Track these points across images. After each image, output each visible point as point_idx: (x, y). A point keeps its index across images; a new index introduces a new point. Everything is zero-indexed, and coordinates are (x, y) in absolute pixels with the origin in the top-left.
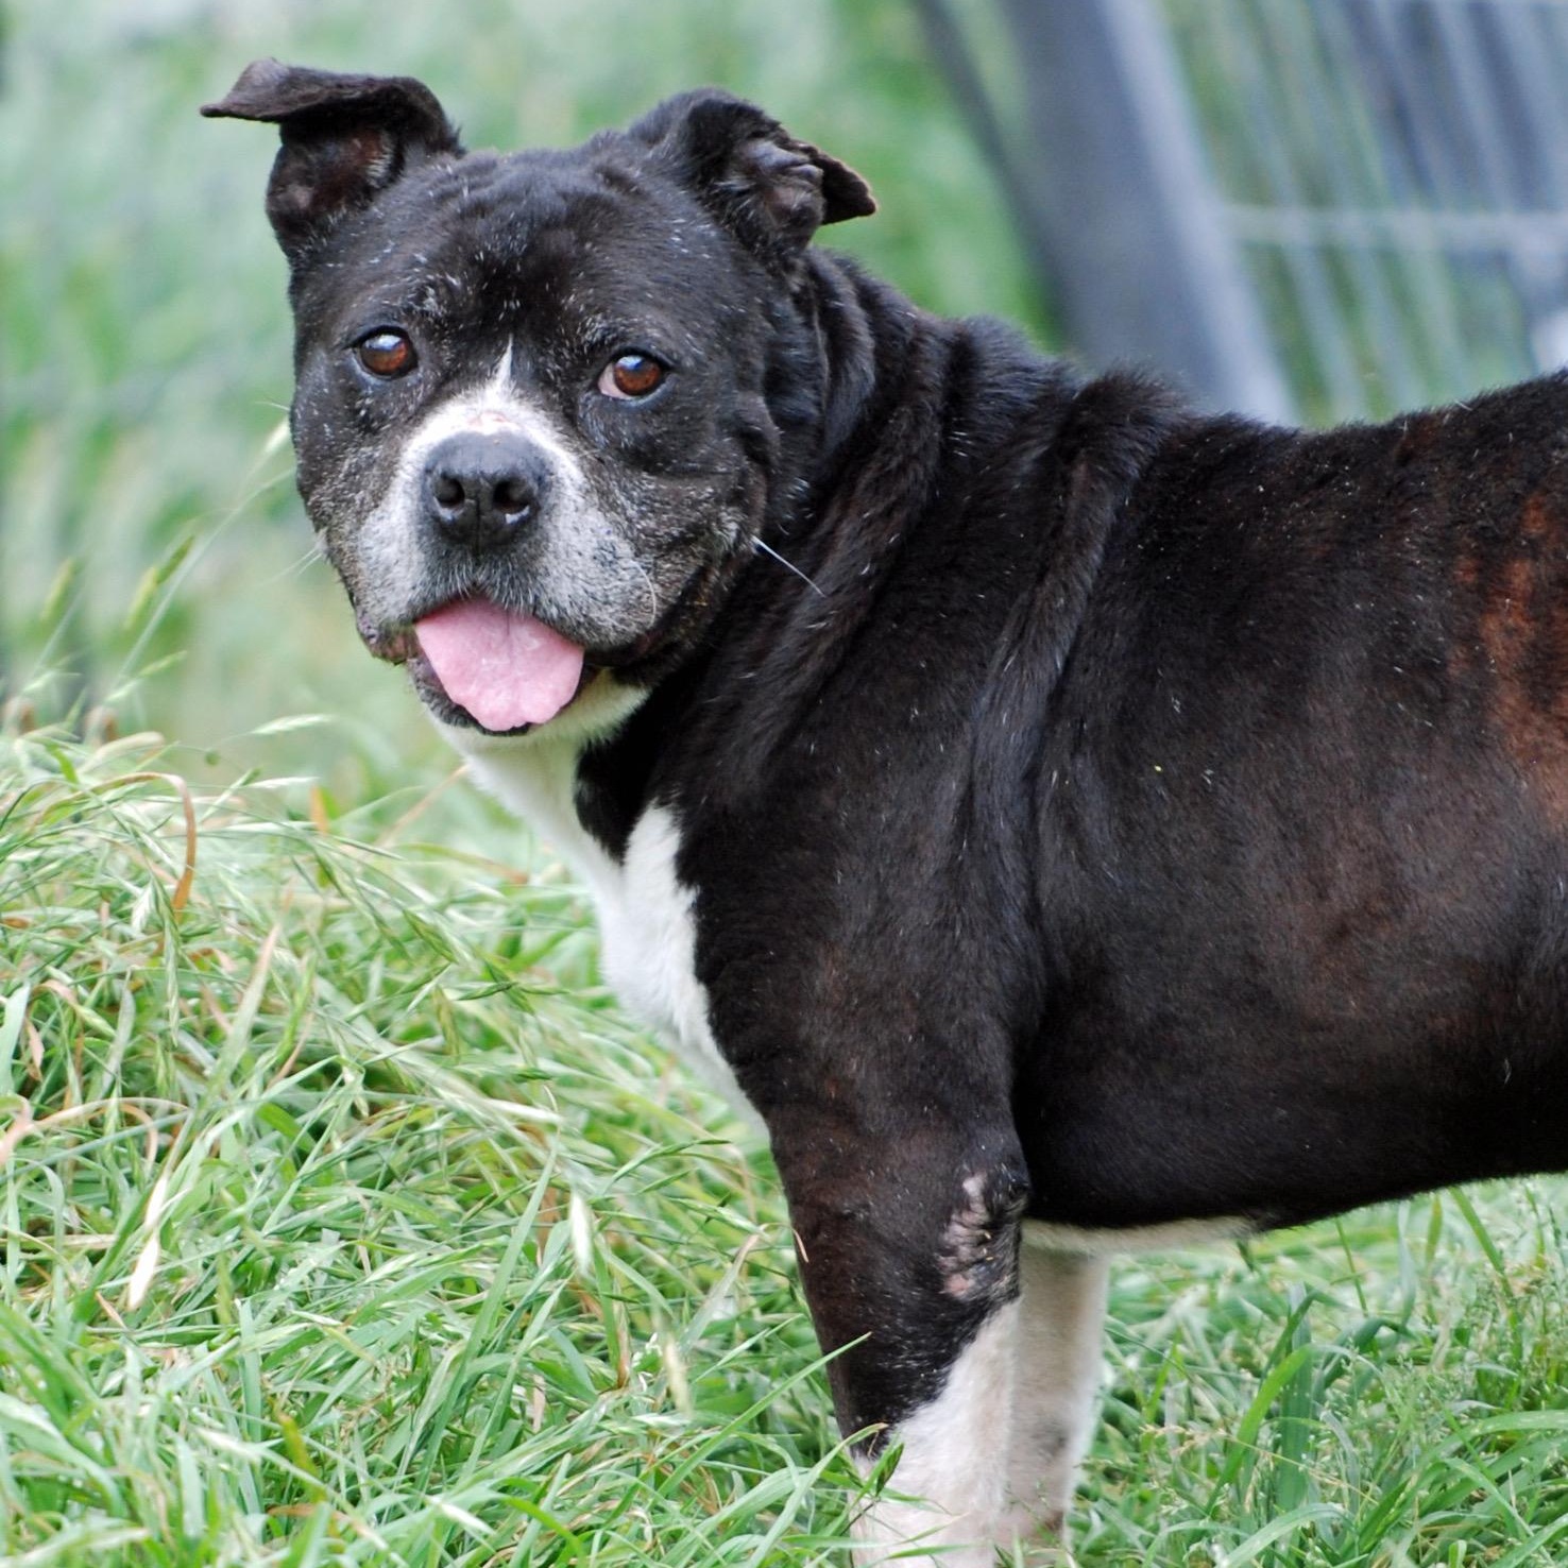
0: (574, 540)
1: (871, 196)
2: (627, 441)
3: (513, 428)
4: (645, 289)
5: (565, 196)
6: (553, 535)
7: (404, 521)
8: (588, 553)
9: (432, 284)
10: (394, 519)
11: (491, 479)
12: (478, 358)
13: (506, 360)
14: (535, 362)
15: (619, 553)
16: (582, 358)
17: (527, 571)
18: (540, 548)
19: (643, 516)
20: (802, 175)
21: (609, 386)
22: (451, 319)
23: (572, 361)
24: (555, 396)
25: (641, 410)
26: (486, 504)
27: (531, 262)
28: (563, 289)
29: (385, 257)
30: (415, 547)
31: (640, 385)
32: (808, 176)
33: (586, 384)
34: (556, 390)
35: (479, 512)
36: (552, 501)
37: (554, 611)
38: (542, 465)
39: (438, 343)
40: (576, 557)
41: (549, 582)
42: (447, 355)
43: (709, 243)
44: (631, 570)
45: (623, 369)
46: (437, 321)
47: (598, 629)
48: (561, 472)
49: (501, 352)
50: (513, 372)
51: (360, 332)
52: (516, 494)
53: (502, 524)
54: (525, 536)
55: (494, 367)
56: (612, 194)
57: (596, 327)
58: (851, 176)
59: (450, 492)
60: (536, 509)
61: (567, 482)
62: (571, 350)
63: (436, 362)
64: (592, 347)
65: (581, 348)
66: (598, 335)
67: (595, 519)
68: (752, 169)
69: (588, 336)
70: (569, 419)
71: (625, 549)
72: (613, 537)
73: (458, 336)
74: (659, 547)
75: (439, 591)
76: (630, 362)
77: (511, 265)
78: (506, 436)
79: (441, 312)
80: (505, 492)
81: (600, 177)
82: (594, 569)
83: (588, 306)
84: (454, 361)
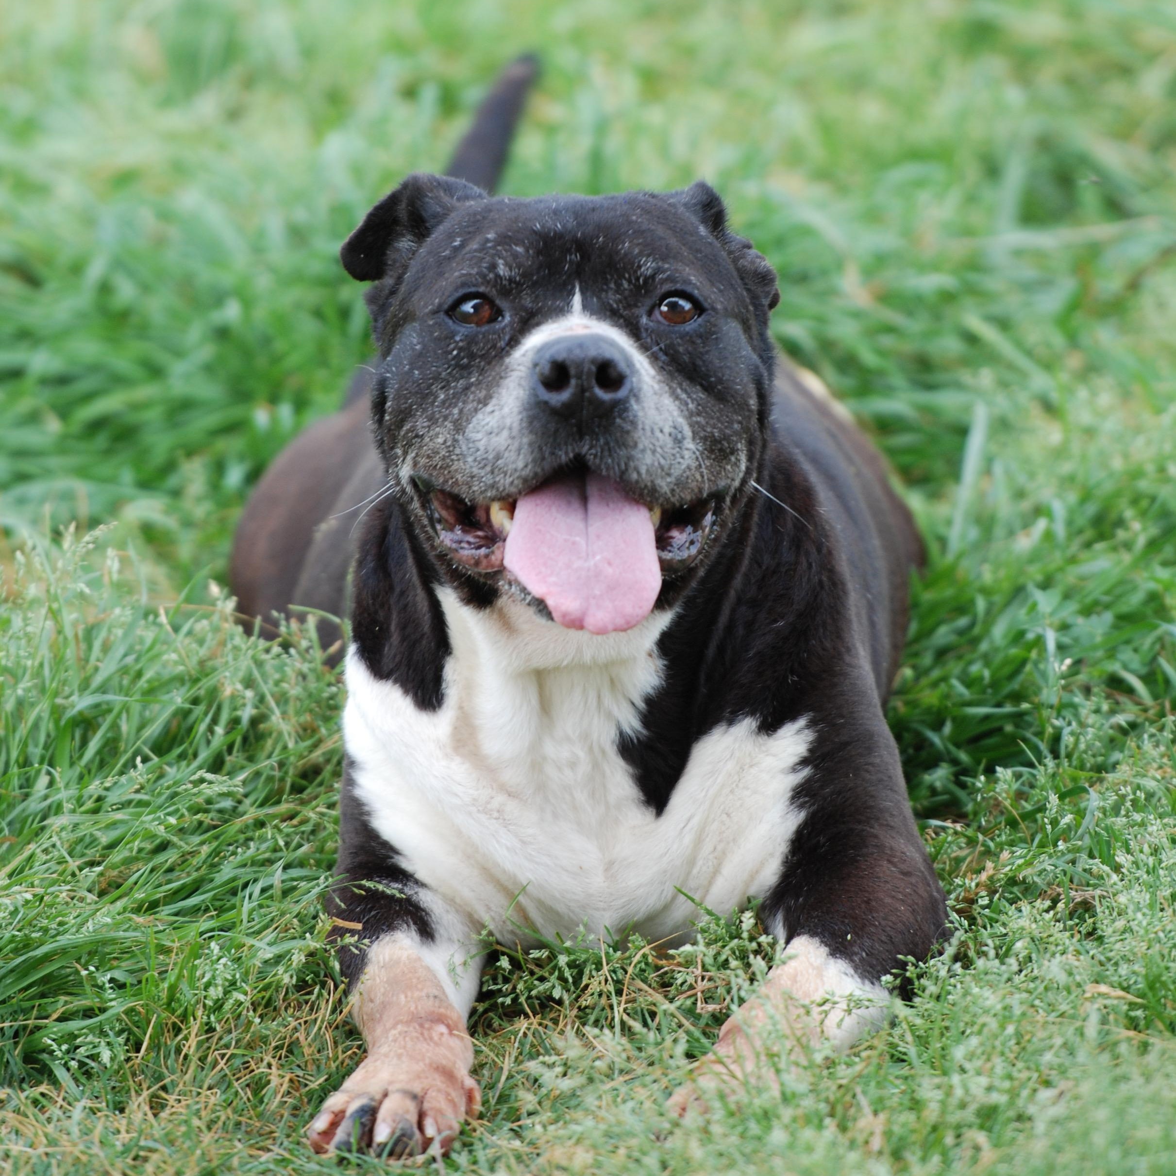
0: (656, 418)
2: (685, 357)
6: (641, 413)
7: (516, 410)
8: (667, 430)
9: (501, 258)
10: (506, 410)
11: (593, 361)
12: (555, 300)
13: (577, 299)
14: (600, 298)
15: (684, 433)
16: (638, 288)
18: (632, 425)
19: (699, 413)
22: (525, 275)
23: (631, 290)
24: (621, 321)
25: (687, 334)
26: (590, 382)
29: (456, 249)
30: (525, 431)
33: (643, 310)
35: (583, 391)
36: (637, 385)
38: (627, 356)
39: (517, 296)
40: (658, 433)
41: (636, 453)
42: (527, 301)
44: (691, 449)
46: (512, 281)
48: (639, 366)
49: (571, 293)
50: (584, 306)
51: (450, 301)
52: (614, 372)
53: (601, 402)
54: (620, 413)
55: (569, 305)
57: (647, 264)
62: (630, 282)
63: (519, 307)
64: (646, 278)
65: (638, 279)
66: (650, 271)
67: (668, 404)
69: (643, 272)
70: (634, 331)
71: (688, 432)
72: (681, 420)
73: (534, 288)
75: (547, 465)
79: (511, 273)
80: (606, 371)
82: (669, 445)
83: (640, 251)
84: (535, 302)
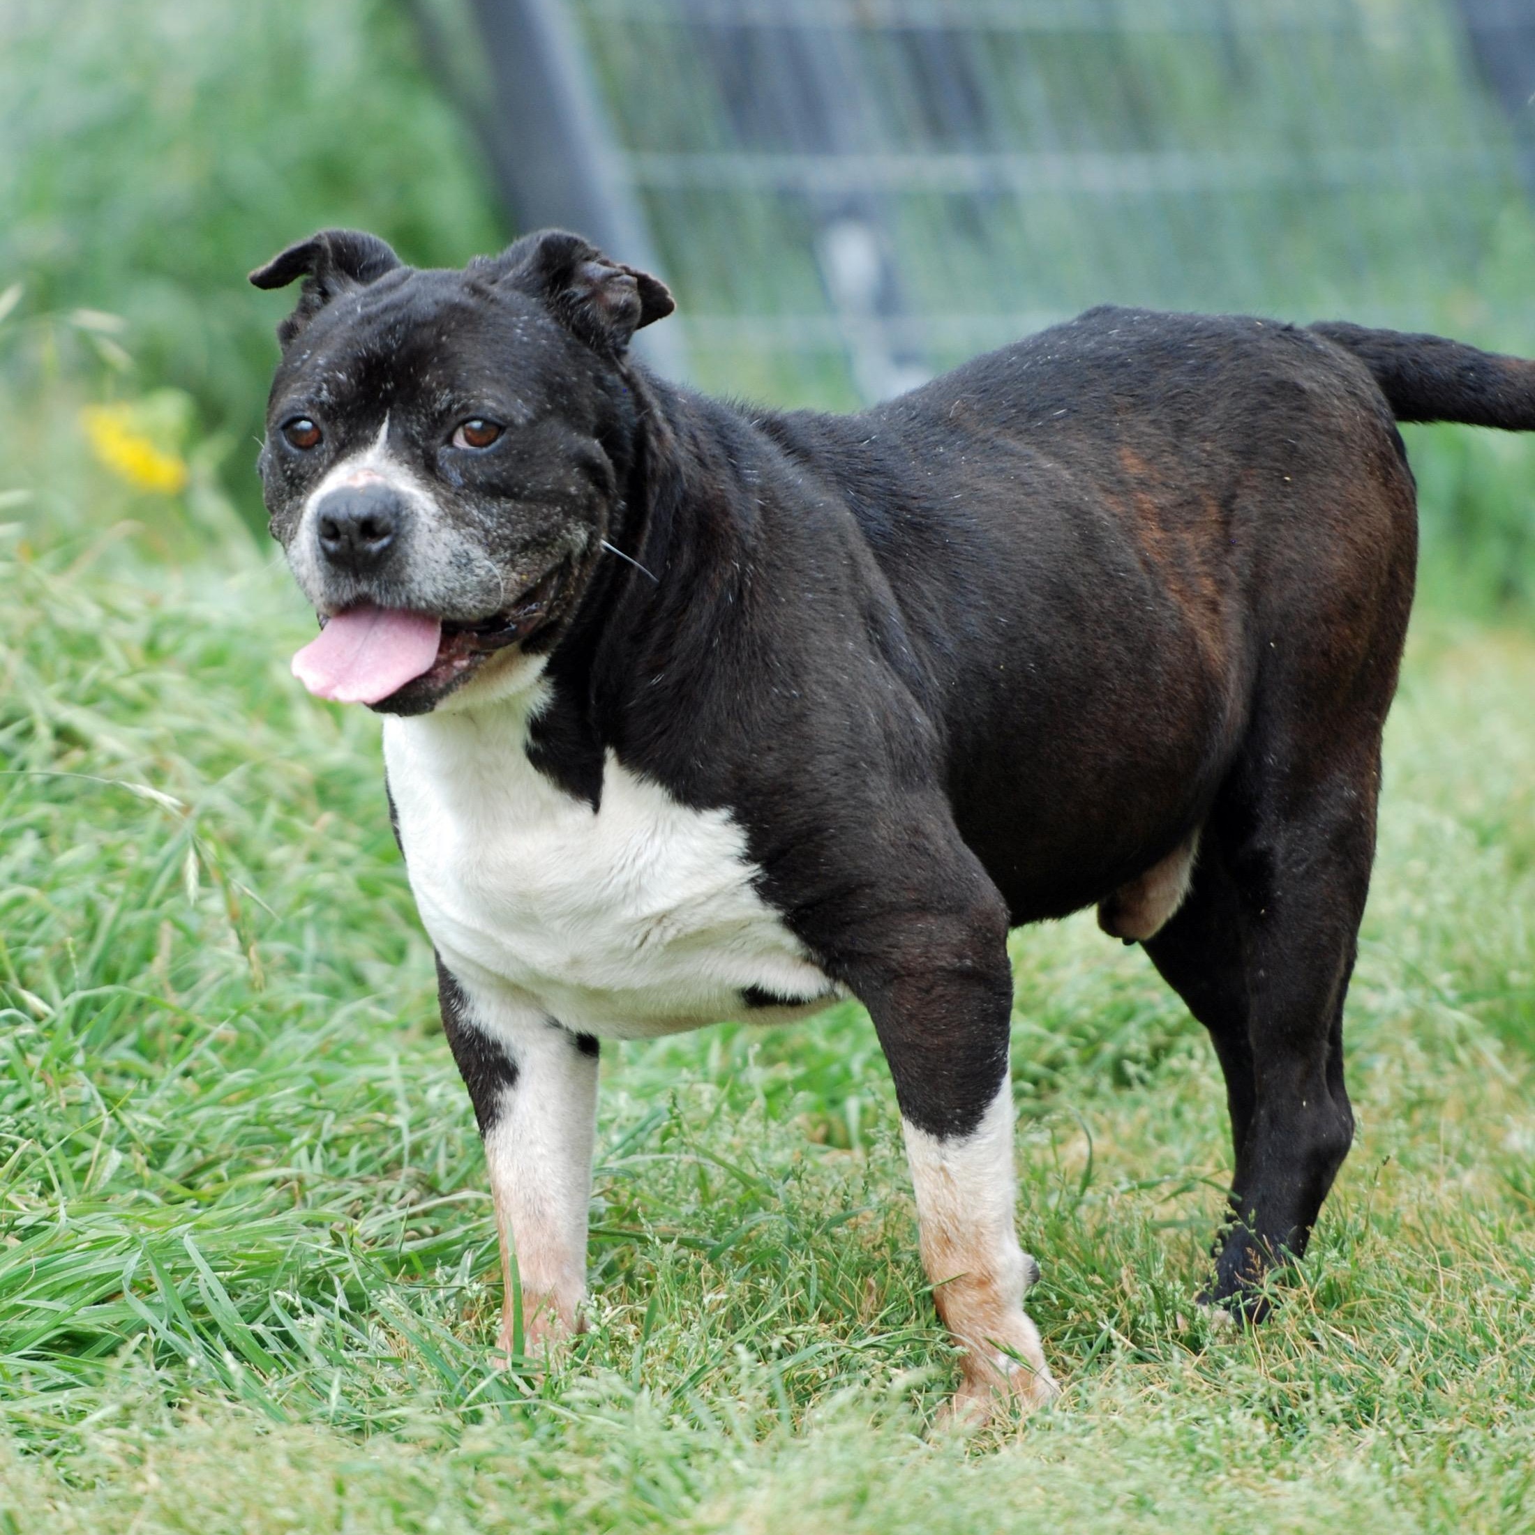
0: (430, 552)
1: (671, 297)
2: (481, 479)
3: (379, 480)
4: (484, 368)
5: (436, 303)
6: (410, 551)
7: (308, 548)
8: (444, 560)
9: (326, 381)
11: (357, 519)
12: (365, 428)
13: (385, 428)
14: (404, 428)
15: (472, 556)
16: (435, 421)
17: (397, 581)
18: (402, 564)
19: (501, 526)
20: (622, 283)
21: (460, 441)
22: (341, 405)
23: (429, 423)
24: (419, 452)
25: (487, 455)
26: (356, 537)
27: (404, 352)
28: (422, 370)
29: (304, 362)
30: (316, 567)
31: (484, 440)
32: (627, 283)
33: (439, 441)
34: (419, 447)
35: (351, 544)
36: (408, 527)
37: (423, 604)
38: (398, 504)
39: (334, 423)
40: (433, 565)
41: (414, 586)
42: (341, 430)
43: (548, 332)
44: (486, 566)
45: (471, 429)
46: (330, 407)
47: (460, 610)
48: (415, 506)
49: (381, 422)
50: (389, 436)
51: (283, 422)
52: (378, 528)
53: (369, 552)
54: (388, 558)
55: (376, 435)
56: (472, 302)
57: (444, 398)
58: (655, 284)
59: (330, 531)
60: (397, 535)
61: (421, 512)
62: (427, 416)
63: (334, 435)
64: (441, 413)
65: (433, 413)
66: (446, 405)
67: (450, 537)
68: (588, 281)
69: (437, 406)
70: (429, 469)
71: (478, 553)
72: (466, 546)
73: (349, 416)
74: (513, 546)
76: (476, 424)
77: (387, 357)
78: (371, 487)
79: (332, 400)
80: (369, 527)
81: (466, 290)
82: (451, 572)
83: (439, 384)
84: (347, 433)
